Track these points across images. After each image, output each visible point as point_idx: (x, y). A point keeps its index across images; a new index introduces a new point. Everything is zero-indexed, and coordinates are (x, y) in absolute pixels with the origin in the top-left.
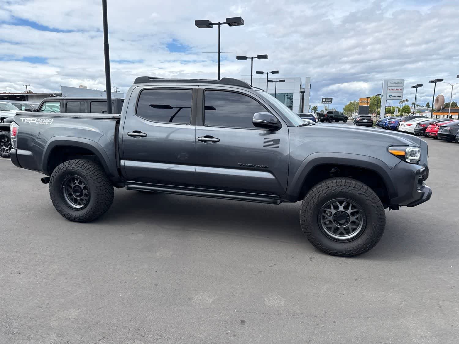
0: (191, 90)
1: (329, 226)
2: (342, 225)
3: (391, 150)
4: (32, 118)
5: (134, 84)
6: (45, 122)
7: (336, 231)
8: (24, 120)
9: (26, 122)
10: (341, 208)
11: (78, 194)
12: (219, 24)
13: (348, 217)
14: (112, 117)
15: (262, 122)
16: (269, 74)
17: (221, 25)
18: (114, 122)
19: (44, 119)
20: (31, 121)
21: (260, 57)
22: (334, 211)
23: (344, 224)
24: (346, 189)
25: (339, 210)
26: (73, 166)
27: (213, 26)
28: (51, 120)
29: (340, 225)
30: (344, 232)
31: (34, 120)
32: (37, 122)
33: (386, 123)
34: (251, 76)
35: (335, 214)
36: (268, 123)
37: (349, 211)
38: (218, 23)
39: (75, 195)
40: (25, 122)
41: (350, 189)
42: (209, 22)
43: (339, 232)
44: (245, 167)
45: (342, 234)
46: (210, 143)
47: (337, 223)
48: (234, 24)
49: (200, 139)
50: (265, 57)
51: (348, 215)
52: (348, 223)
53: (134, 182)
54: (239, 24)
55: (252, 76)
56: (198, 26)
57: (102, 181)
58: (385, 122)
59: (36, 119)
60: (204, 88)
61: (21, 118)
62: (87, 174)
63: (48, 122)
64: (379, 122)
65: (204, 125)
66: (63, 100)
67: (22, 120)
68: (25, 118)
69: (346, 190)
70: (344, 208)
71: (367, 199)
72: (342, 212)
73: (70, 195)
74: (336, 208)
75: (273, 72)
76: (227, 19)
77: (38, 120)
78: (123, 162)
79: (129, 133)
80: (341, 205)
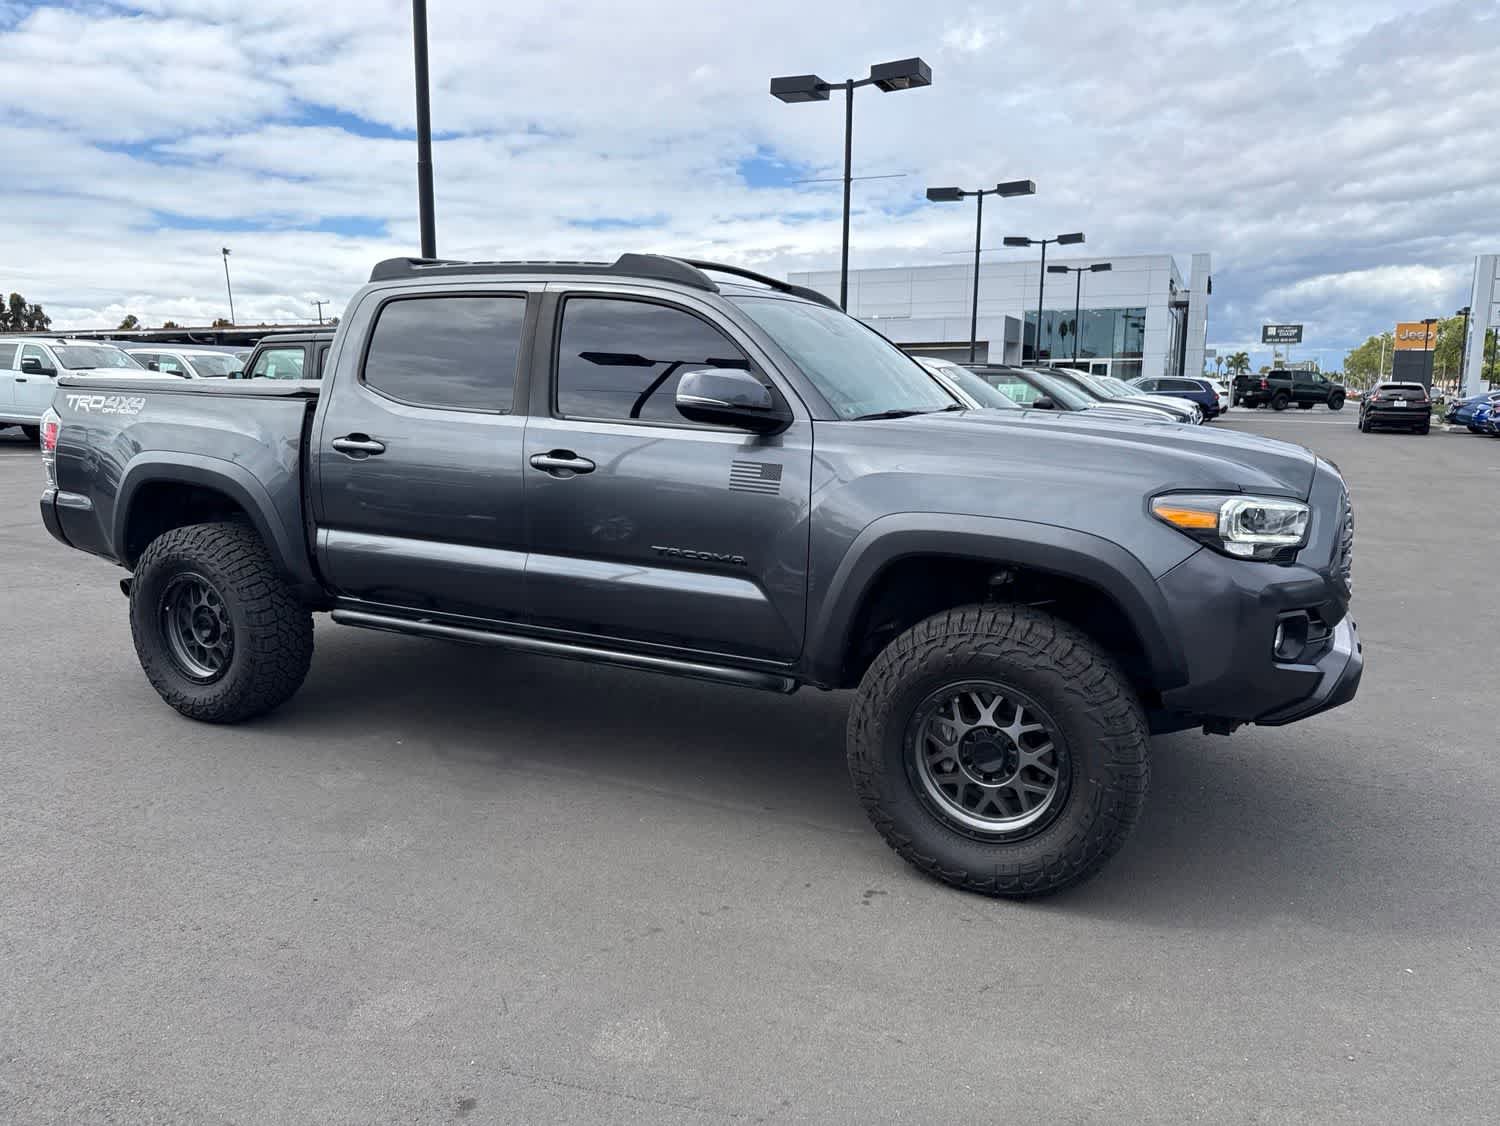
0: (523, 297)
1: (949, 780)
2: (994, 780)
3: (1162, 507)
4: (95, 395)
5: (370, 282)
6: (124, 408)
7: (971, 799)
8: (75, 401)
9: (79, 407)
10: (987, 718)
11: (206, 633)
12: (850, 86)
13: (1013, 750)
14: (300, 391)
15: (706, 405)
16: (1047, 245)
17: (855, 90)
18: (301, 405)
19: (123, 398)
20: (91, 405)
21: (1005, 190)
22: (962, 727)
23: (998, 775)
24: (994, 647)
25: (979, 724)
26: (186, 545)
27: (832, 92)
28: (140, 402)
29: (988, 778)
30: (1000, 804)
31: (100, 402)
32: (105, 406)
33: (1482, 411)
34: (975, 254)
35: (968, 736)
36: (727, 407)
37: (1014, 731)
38: (845, 82)
39: (200, 634)
40: (76, 409)
41: (1006, 647)
42: (816, 82)
43: (984, 803)
44: (675, 559)
45: (992, 812)
46: (564, 478)
47: (976, 771)
48: (897, 82)
49: (534, 460)
50: (1024, 187)
51: (1012, 746)
52: (1012, 772)
53: (358, 600)
54: (914, 83)
55: (981, 254)
56: (780, 98)
57: (266, 595)
58: (1480, 406)
59: (103, 398)
60: (562, 291)
61: (68, 396)
62: (221, 572)
63: (132, 408)
64: (1455, 407)
65: (552, 415)
66: (312, 341)
67: (69, 400)
68: (76, 396)
69: (991, 653)
70: (997, 715)
71: (1066, 689)
72: (990, 728)
73: (188, 635)
74: (971, 714)
75: (1064, 240)
76: (874, 69)
77: (109, 402)
78: (327, 537)
79: (336, 442)
80: (987, 706)
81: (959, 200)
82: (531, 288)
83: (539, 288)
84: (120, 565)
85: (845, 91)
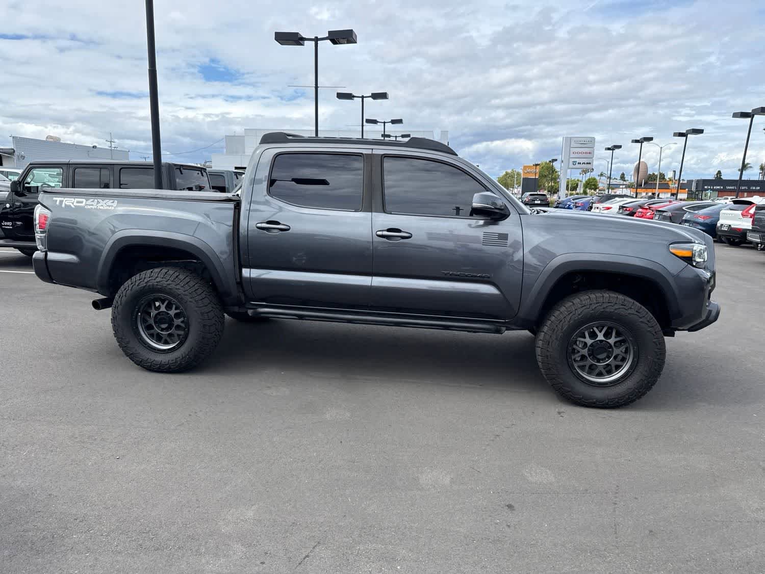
0: (361, 156)
1: (581, 364)
2: (601, 362)
3: (674, 249)
4: (77, 198)
5: (260, 144)
6: (102, 206)
7: (591, 370)
8: (61, 202)
9: (66, 205)
10: (601, 337)
11: (164, 326)
12: (316, 40)
13: (610, 348)
14: (226, 198)
15: (486, 208)
16: (386, 124)
17: (319, 42)
18: (231, 205)
19: (99, 200)
20: (75, 204)
21: (375, 96)
22: (589, 341)
23: (604, 360)
24: (611, 307)
25: (597, 339)
26: (158, 279)
27: (306, 42)
28: (113, 202)
29: (599, 361)
30: (604, 371)
31: (82, 202)
32: (86, 205)
33: (569, 205)
34: (361, 127)
35: (592, 345)
36: (493, 209)
37: (612, 341)
38: (314, 38)
39: (159, 327)
40: (63, 206)
41: (616, 307)
42: (299, 37)
43: (597, 371)
44: (453, 276)
45: (600, 375)
46: (397, 241)
47: (594, 358)
48: (341, 40)
49: (379, 233)
50: (383, 96)
51: (611, 346)
52: (609, 357)
53: (265, 303)
54: (349, 42)
55: (364, 127)
56: (279, 43)
57: (209, 304)
58: (569, 203)
59: (84, 200)
60: (383, 153)
61: (55, 199)
62: (184, 293)
63: (109, 206)
64: (558, 204)
65: (384, 212)
66: (68, 164)
67: (56, 201)
68: (63, 199)
69: (610, 309)
70: (605, 335)
71: (641, 321)
72: (601, 341)
73: (149, 328)
74: (593, 335)
75: (394, 122)
76: (330, 32)
77: (89, 202)
78: (246, 272)
79: (259, 225)
80: (600, 332)
81: (352, 99)
82: (364, 152)
83: (369, 152)
84: (97, 292)
85: (314, 42)
